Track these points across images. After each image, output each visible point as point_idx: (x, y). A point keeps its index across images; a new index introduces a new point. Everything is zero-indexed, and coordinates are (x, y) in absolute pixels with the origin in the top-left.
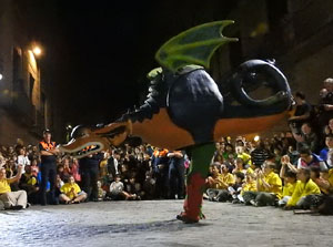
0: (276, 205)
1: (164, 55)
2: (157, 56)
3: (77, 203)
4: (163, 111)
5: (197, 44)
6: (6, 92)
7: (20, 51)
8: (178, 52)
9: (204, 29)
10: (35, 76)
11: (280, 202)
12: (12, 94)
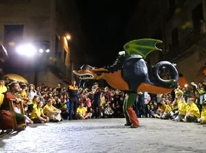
0: (197, 122)
1: (128, 47)
2: (124, 47)
3: (86, 119)
4: (119, 71)
5: (143, 47)
6: (51, 58)
7: (59, 37)
8: (134, 47)
9: (149, 41)
10: (67, 51)
11: (199, 120)
12: (55, 59)
